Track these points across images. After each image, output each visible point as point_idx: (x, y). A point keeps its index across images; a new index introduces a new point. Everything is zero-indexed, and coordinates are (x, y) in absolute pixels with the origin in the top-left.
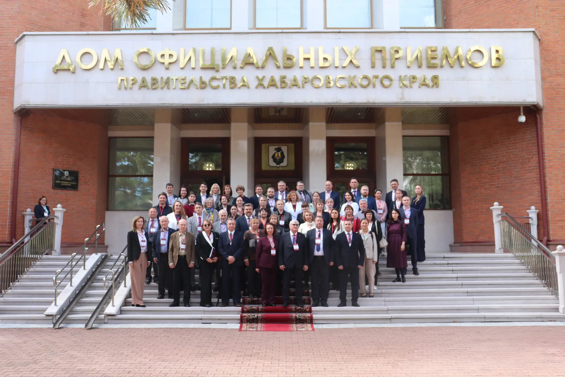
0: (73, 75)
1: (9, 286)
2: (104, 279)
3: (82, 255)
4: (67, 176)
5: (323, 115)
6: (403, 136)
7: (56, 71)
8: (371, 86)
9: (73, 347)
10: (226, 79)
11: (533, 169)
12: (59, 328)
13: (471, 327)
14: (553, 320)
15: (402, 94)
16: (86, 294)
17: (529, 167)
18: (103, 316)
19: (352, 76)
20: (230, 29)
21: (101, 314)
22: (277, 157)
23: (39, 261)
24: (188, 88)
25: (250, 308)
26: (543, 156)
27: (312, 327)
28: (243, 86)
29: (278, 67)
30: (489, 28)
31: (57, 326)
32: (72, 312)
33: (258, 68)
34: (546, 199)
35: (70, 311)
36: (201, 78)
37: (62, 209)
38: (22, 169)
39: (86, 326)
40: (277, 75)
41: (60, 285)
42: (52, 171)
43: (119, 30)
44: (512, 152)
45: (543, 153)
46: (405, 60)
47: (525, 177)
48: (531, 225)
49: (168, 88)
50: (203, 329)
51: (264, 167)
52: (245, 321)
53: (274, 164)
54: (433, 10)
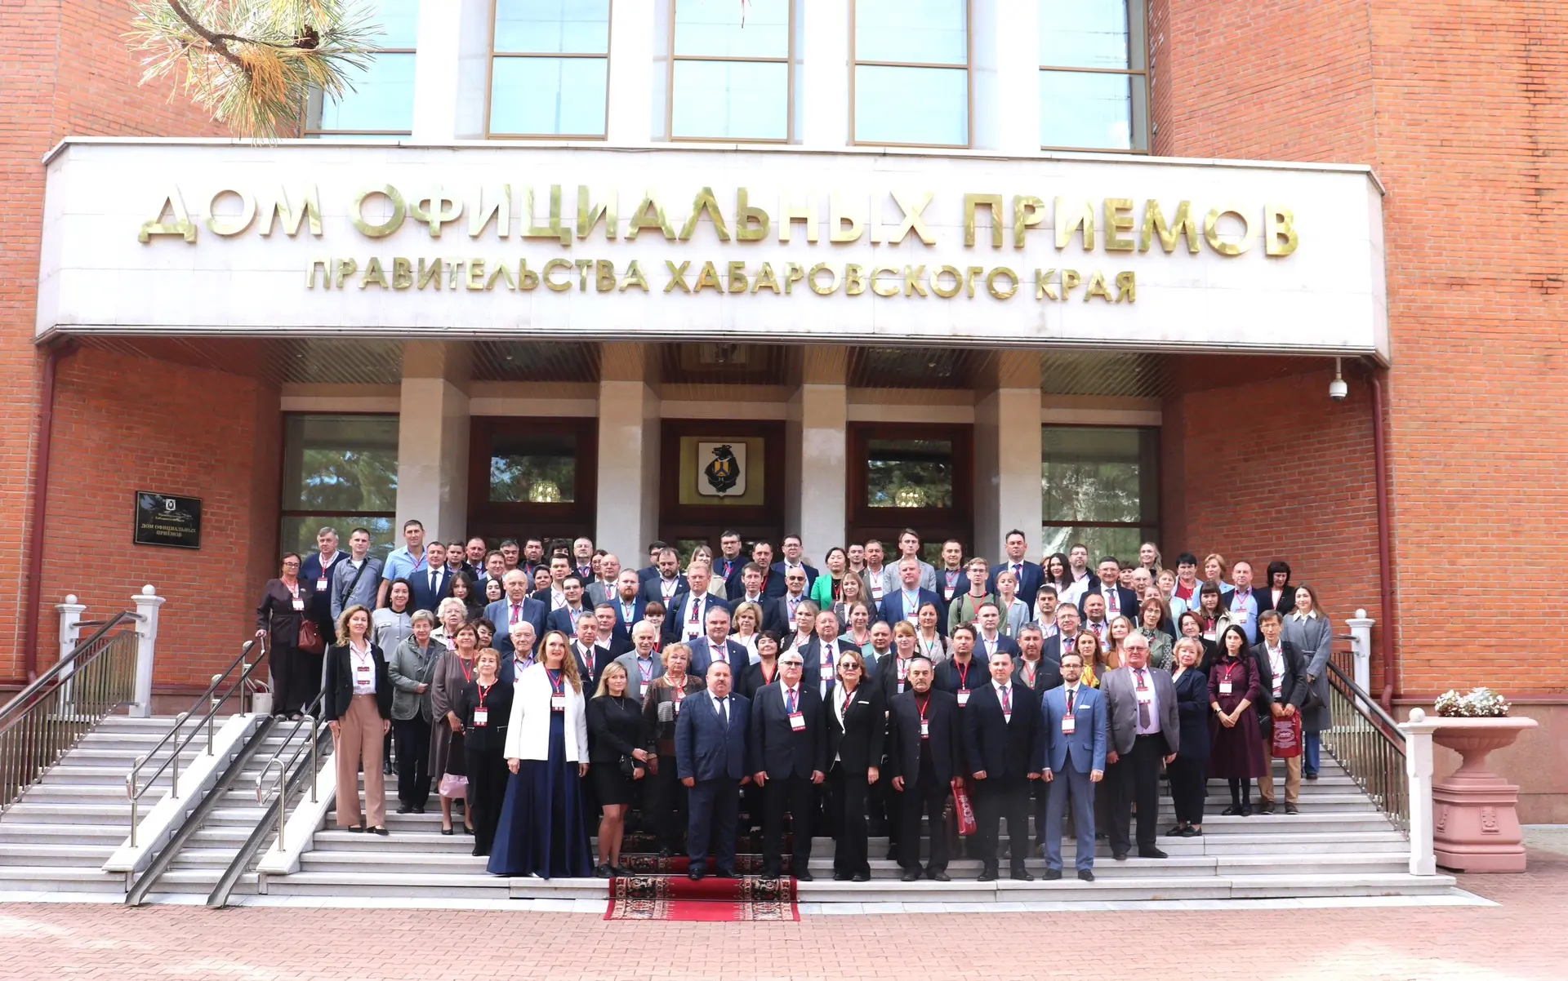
0: (191, 251)
1: (15, 794)
2: (258, 781)
3: (204, 717)
4: (172, 513)
5: (840, 364)
6: (1044, 425)
7: (146, 240)
8: (963, 292)
9: (175, 953)
10: (589, 267)
11: (1364, 517)
12: (141, 905)
13: (1196, 911)
14: (1392, 892)
15: (1042, 316)
16: (211, 817)
17: (1354, 511)
18: (256, 875)
19: (915, 267)
20: (603, 138)
21: (250, 871)
22: (718, 472)
23: (93, 732)
24: (489, 288)
25: (636, 860)
26: (1388, 485)
27: (795, 910)
28: (631, 285)
29: (724, 239)
30: (1261, 157)
31: (135, 900)
32: (175, 865)
33: (671, 240)
34: (1393, 593)
35: (171, 862)
36: (523, 263)
37: (155, 597)
38: (54, 493)
39: (211, 900)
40: (722, 258)
41: (145, 794)
42: (132, 497)
43: (317, 134)
44: (1313, 472)
45: (1388, 477)
46: (1052, 231)
47: (1345, 535)
48: (1355, 656)
49: (438, 289)
50: (514, 913)
51: (685, 498)
52: (621, 894)
53: (712, 491)
54: (1124, 107)
